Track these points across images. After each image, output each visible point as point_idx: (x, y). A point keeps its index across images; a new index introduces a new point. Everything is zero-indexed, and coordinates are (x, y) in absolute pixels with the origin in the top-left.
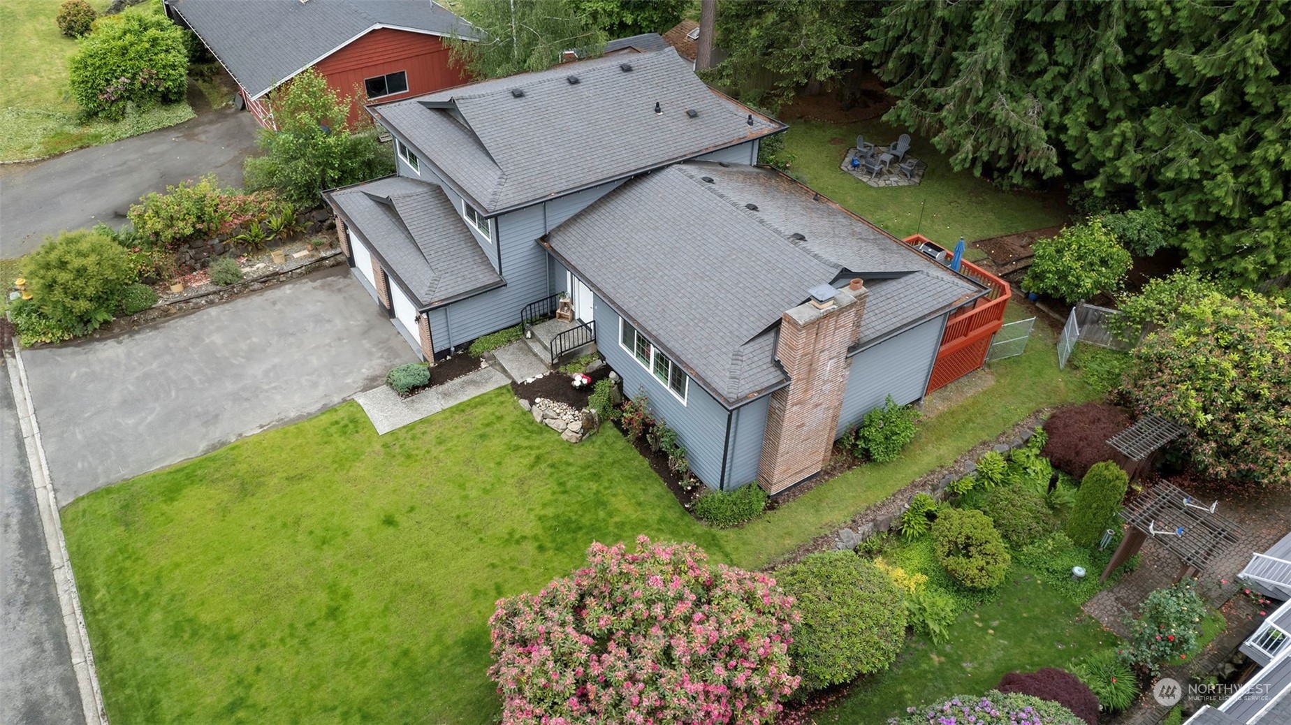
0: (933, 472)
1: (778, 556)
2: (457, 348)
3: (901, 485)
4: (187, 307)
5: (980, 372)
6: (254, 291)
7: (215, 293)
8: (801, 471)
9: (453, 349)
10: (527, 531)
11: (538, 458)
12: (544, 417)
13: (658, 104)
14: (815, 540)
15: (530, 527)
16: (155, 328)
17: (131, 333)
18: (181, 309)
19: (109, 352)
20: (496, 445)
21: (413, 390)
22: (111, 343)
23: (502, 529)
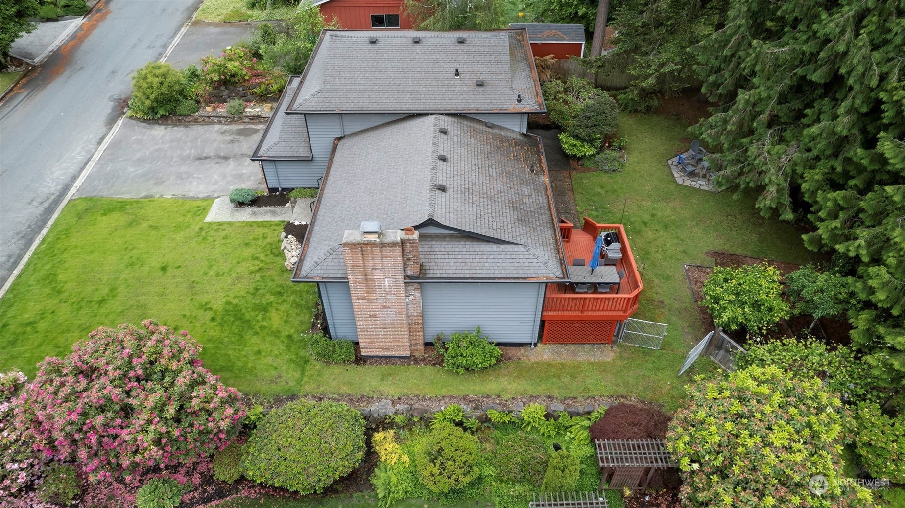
0: (488, 397)
1: (330, 392)
2: (283, 189)
3: (456, 393)
4: (207, 121)
5: (608, 347)
6: (244, 122)
7: (224, 117)
8: (388, 349)
9: (280, 189)
10: (215, 307)
11: (260, 269)
12: (285, 248)
13: (457, 70)
14: (363, 396)
15: (218, 305)
16: (186, 127)
17: (175, 125)
18: (204, 120)
19: (159, 132)
20: (248, 252)
21: (241, 204)
22: (163, 127)
23: (205, 299)
